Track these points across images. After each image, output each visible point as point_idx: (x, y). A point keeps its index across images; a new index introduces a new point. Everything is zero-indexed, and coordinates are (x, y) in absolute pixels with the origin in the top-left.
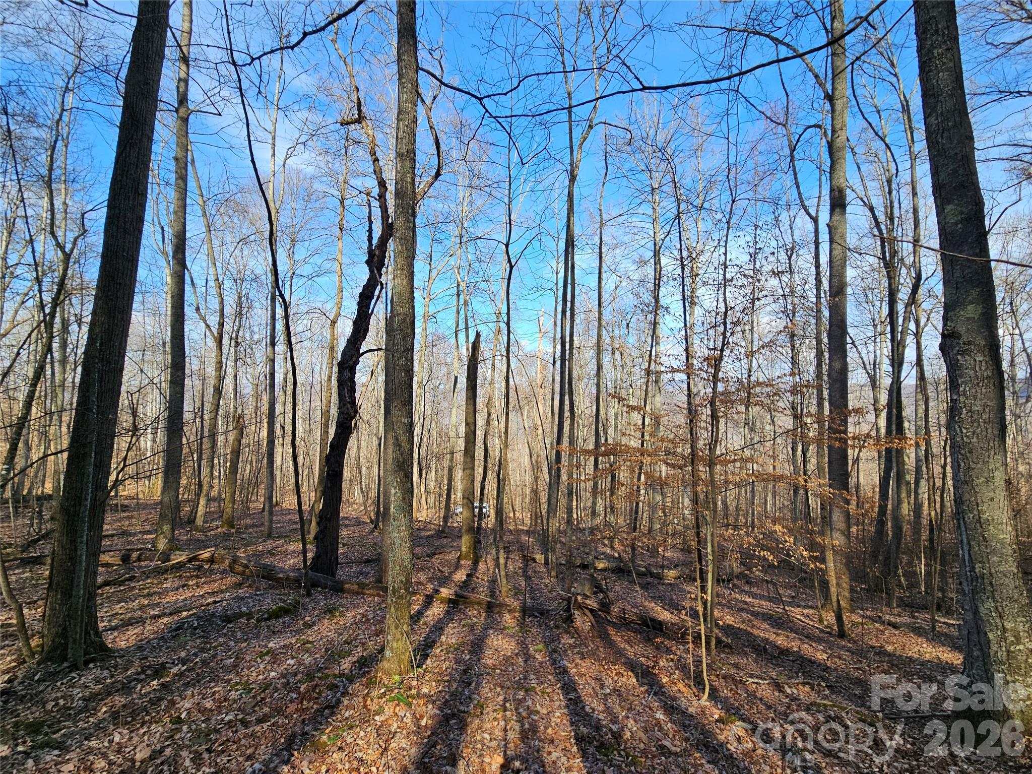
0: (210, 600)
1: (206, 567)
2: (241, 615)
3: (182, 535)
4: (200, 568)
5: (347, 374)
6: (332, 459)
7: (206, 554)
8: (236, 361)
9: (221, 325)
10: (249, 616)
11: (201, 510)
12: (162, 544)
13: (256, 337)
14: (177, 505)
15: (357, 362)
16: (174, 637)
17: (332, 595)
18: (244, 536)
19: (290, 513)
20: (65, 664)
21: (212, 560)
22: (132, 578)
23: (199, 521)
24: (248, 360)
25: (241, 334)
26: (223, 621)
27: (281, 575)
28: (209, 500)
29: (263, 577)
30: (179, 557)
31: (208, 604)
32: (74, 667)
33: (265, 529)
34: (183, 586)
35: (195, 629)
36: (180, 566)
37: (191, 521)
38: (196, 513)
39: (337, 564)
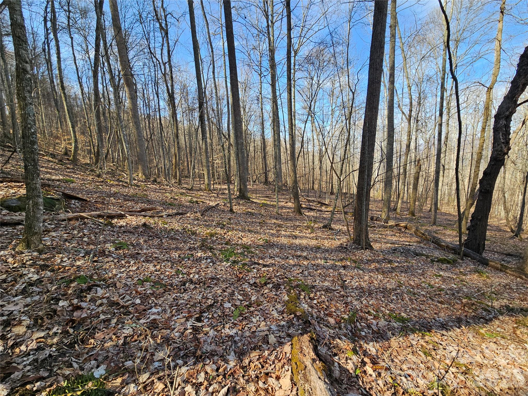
0: (408, 244)
1: (403, 230)
2: (423, 255)
3: (392, 215)
4: (400, 230)
5: (503, 122)
6: (485, 182)
7: (403, 224)
8: (417, 131)
9: (411, 111)
10: (427, 257)
11: (399, 205)
12: (384, 216)
13: (428, 115)
14: (389, 201)
15: (513, 112)
16: (393, 253)
17: (479, 264)
18: (420, 221)
19: (446, 215)
20: (360, 246)
21: (406, 227)
22: (374, 227)
23: (398, 211)
24: (423, 130)
25: (420, 115)
26: (414, 254)
27: (443, 244)
28: (403, 202)
29: (433, 242)
30: (391, 223)
31: (406, 245)
32: (362, 248)
33: (432, 220)
34: (394, 235)
35: (402, 253)
36: (391, 227)
37: (395, 210)
38: (397, 206)
39: (484, 249)
